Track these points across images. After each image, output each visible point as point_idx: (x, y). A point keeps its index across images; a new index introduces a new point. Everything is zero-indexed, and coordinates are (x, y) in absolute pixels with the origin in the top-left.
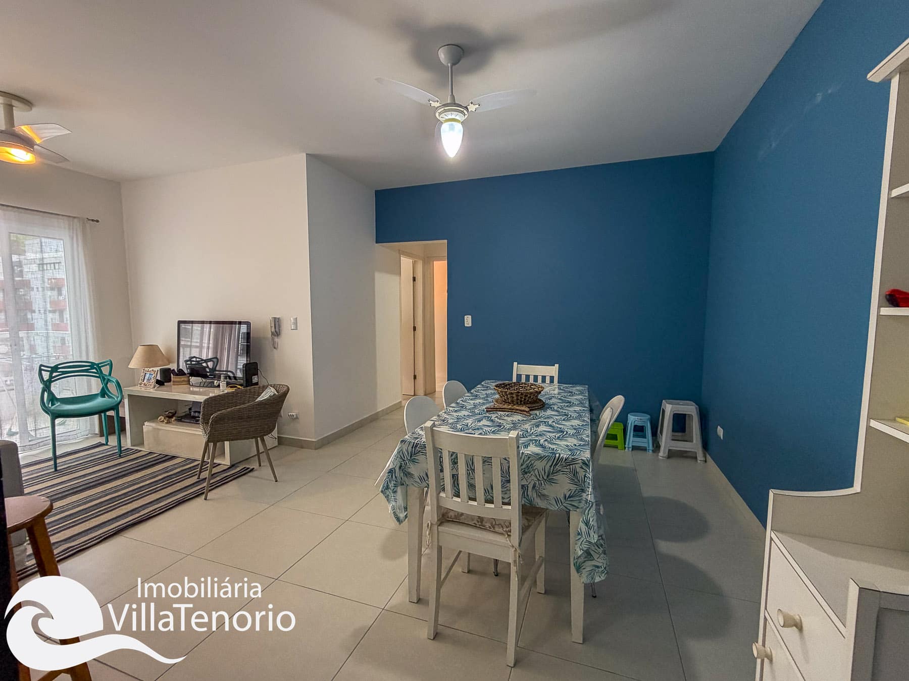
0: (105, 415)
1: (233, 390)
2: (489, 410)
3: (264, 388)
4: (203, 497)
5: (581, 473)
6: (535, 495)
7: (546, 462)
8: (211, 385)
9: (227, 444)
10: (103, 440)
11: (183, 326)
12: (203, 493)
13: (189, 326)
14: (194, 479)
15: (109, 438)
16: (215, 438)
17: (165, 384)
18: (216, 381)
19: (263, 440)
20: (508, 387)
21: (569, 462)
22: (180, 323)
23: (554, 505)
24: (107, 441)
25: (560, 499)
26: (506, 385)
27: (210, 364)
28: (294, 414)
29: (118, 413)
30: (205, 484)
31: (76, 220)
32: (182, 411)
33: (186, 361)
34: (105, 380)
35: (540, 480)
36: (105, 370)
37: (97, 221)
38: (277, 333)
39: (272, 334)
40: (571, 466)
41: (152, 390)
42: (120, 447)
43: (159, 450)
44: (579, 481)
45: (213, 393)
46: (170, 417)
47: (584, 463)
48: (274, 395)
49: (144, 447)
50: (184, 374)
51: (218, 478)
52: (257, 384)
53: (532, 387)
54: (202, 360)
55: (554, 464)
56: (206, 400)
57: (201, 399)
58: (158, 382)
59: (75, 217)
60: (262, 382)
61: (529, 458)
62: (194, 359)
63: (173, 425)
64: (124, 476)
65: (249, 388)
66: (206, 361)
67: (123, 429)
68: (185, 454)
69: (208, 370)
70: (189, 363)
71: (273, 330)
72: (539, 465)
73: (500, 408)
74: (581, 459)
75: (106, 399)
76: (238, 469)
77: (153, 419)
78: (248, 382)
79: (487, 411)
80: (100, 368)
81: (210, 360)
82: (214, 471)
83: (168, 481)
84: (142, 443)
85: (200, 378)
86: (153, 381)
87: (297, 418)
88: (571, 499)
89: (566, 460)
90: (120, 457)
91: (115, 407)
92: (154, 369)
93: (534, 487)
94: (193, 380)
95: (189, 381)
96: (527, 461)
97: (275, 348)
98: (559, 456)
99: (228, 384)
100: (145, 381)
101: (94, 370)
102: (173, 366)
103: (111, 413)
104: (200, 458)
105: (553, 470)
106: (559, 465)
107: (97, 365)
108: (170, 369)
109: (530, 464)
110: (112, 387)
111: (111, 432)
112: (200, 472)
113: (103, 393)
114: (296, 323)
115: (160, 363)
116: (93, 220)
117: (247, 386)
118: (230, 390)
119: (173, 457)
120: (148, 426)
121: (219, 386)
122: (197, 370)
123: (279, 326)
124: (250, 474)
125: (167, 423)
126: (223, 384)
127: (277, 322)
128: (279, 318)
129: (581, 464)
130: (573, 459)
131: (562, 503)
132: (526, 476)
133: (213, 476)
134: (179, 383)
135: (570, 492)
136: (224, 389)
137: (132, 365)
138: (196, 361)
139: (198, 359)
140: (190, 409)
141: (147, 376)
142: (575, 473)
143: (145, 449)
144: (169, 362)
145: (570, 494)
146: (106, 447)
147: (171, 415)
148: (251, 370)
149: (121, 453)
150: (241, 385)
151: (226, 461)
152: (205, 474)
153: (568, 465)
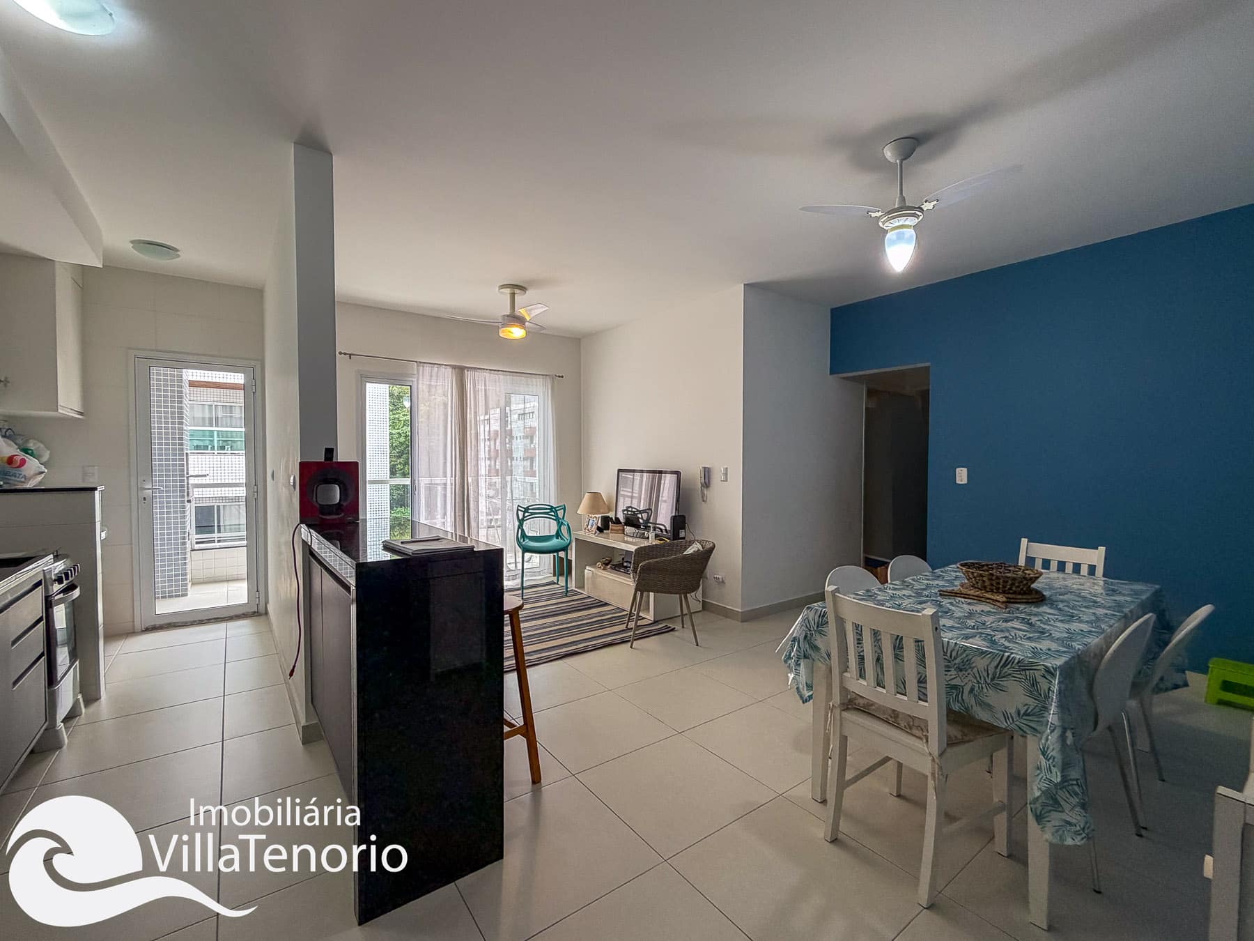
0: (558, 555)
1: (662, 542)
2: (944, 594)
3: (691, 543)
4: (629, 644)
5: (1044, 685)
6: (973, 702)
7: (990, 660)
8: (643, 537)
9: (652, 594)
10: (555, 579)
11: (623, 475)
12: (630, 641)
13: (629, 476)
14: (623, 627)
15: (560, 578)
16: (642, 587)
17: (605, 531)
18: (646, 533)
19: (686, 598)
20: (985, 568)
21: (1023, 667)
22: (619, 471)
23: (1000, 721)
24: (558, 581)
25: (1011, 715)
26: (983, 566)
27: (645, 516)
28: (720, 577)
29: (567, 556)
30: (632, 633)
31: (548, 377)
32: (617, 560)
33: (624, 511)
34: (560, 524)
35: (981, 683)
36: (560, 514)
37: (562, 377)
38: (707, 484)
39: (702, 485)
40: (1028, 672)
41: (593, 536)
42: (567, 588)
43: (595, 595)
44: (1041, 695)
45: (645, 543)
46: (607, 564)
47: (1047, 670)
48: (699, 550)
49: (584, 591)
50: (620, 523)
51: (641, 631)
52: (684, 538)
53: (1026, 572)
54: (638, 511)
55: (1001, 664)
56: (636, 550)
57: (633, 548)
58: (599, 528)
59: (546, 375)
60: (690, 537)
61: (965, 651)
62: (630, 509)
63: (608, 572)
64: (569, 612)
65: (675, 541)
66: (640, 512)
67: (569, 572)
68: (615, 602)
69: (641, 521)
70: (626, 512)
71: (703, 481)
72: (981, 663)
73: (962, 594)
74: (1043, 665)
75: (560, 540)
76: (660, 626)
77: (593, 564)
78: (676, 536)
79: (941, 595)
80: (556, 511)
81: (644, 511)
82: (640, 623)
83: (600, 624)
84: (583, 587)
85: (634, 529)
86: (595, 527)
87: (723, 582)
88: (1027, 718)
89: (1019, 662)
90: (567, 596)
91: (565, 549)
92: (597, 516)
93: (972, 690)
94: (628, 529)
95: (623, 530)
96: (961, 654)
97: (703, 501)
98: (1009, 657)
99: (657, 536)
100: (589, 527)
101: (553, 514)
102: (612, 515)
103: (562, 554)
104: (629, 609)
105: (1000, 673)
106: (1009, 666)
107: (555, 508)
108: (609, 517)
109: (966, 660)
110: (564, 529)
111: (561, 574)
112: (628, 622)
113: (558, 535)
114: (726, 474)
115: (601, 511)
116: (559, 376)
117: (674, 539)
118: (658, 542)
119: (606, 604)
120: (589, 571)
121: (648, 538)
122: (632, 521)
123: (709, 478)
124: (672, 633)
125: (603, 569)
126: (651, 535)
127: (707, 472)
128: (709, 468)
129: (1043, 672)
130: (1032, 663)
131: (1013, 720)
132: (960, 674)
133: (638, 627)
134: (616, 531)
135: (1026, 708)
136: (652, 541)
137: (579, 512)
138: (632, 511)
139: (634, 510)
140: (623, 559)
141: (591, 522)
142: (1034, 683)
143: (585, 593)
144: (610, 510)
145: (1027, 710)
146: (556, 586)
147: (607, 562)
148: (679, 522)
149: (567, 593)
150: (669, 539)
151: (650, 616)
152: (632, 625)
153: (1023, 670)
